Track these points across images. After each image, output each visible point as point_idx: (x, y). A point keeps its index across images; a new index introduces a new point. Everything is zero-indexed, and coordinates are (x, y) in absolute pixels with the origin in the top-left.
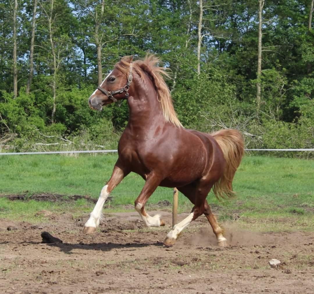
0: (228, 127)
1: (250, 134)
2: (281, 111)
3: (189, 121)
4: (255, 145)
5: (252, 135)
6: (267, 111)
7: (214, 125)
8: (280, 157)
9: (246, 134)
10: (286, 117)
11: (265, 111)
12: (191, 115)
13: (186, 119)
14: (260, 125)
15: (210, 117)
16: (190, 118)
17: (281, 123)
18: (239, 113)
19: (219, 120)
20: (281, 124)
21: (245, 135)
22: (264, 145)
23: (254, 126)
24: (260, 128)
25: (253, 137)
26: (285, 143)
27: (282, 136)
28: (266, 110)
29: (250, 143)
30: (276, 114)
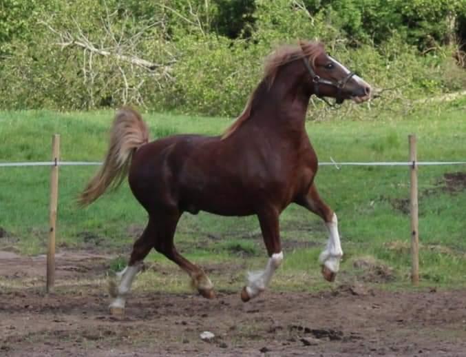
0: (97, 47)
1: (145, 62)
2: (215, 7)
3: (10, 31)
4: (157, 86)
5: (151, 64)
6: (184, 7)
7: (67, 44)
8: (213, 115)
9: (138, 61)
10: (225, 21)
11: (179, 7)
12: (15, 17)
13: (5, 28)
14: (168, 39)
15: (59, 25)
16: (13, 24)
17: (214, 38)
18: (121, 11)
19: (77, 30)
20: (215, 42)
21: (135, 65)
22: (176, 87)
23: (153, 44)
24: (167, 47)
25: (152, 68)
26: (221, 83)
27: (215, 69)
28: (180, 4)
29: (146, 82)
30: (203, 15)
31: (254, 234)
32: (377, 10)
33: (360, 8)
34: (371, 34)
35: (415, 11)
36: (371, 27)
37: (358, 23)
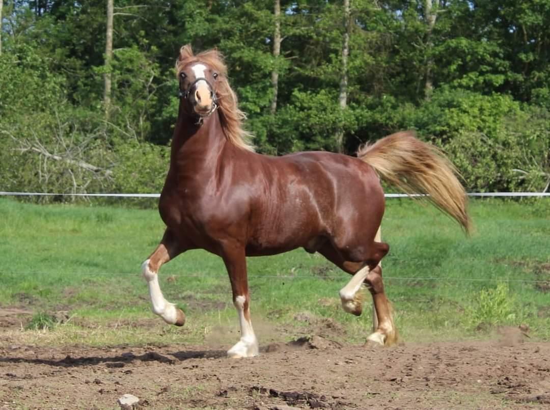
0: (52, 153)
1: (91, 166)
2: (148, 124)
4: (101, 185)
5: (95, 168)
6: (123, 124)
7: (26, 150)
8: (146, 208)
9: (85, 165)
10: (157, 136)
11: (119, 125)
14: (110, 149)
15: (19, 134)
17: (147, 146)
18: (71, 128)
19: (34, 139)
20: (148, 149)
21: (82, 168)
22: (116, 186)
23: (99, 151)
24: (109, 155)
25: (96, 171)
26: (153, 182)
27: (148, 170)
28: (120, 122)
29: (91, 182)
30: (139, 131)
31: (183, 295)
32: (280, 127)
33: (266, 126)
34: (275, 147)
35: (309, 128)
36: (274, 141)
37: (264, 138)
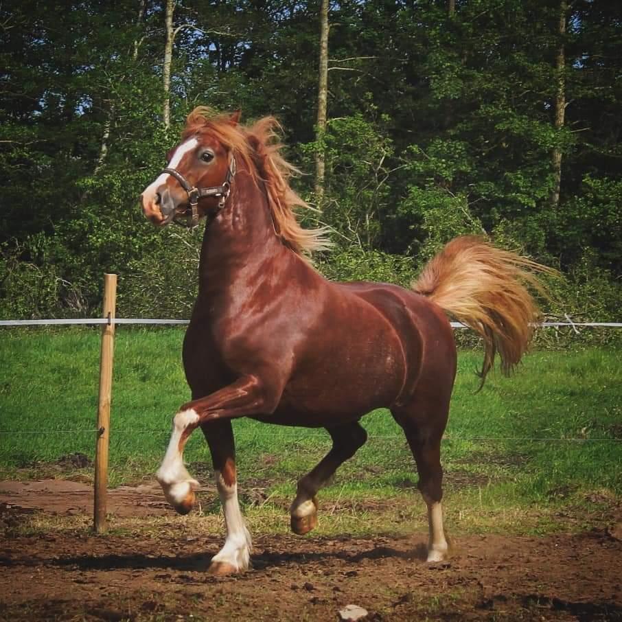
2: (377, 224)
3: (140, 248)
6: (342, 225)
10: (389, 241)
12: (146, 232)
13: (134, 245)
16: (144, 241)
17: (376, 256)
20: (377, 259)
30: (364, 233)
32: (564, 229)
33: (544, 227)
34: (558, 256)
35: (605, 229)
36: (556, 249)
37: (542, 244)
